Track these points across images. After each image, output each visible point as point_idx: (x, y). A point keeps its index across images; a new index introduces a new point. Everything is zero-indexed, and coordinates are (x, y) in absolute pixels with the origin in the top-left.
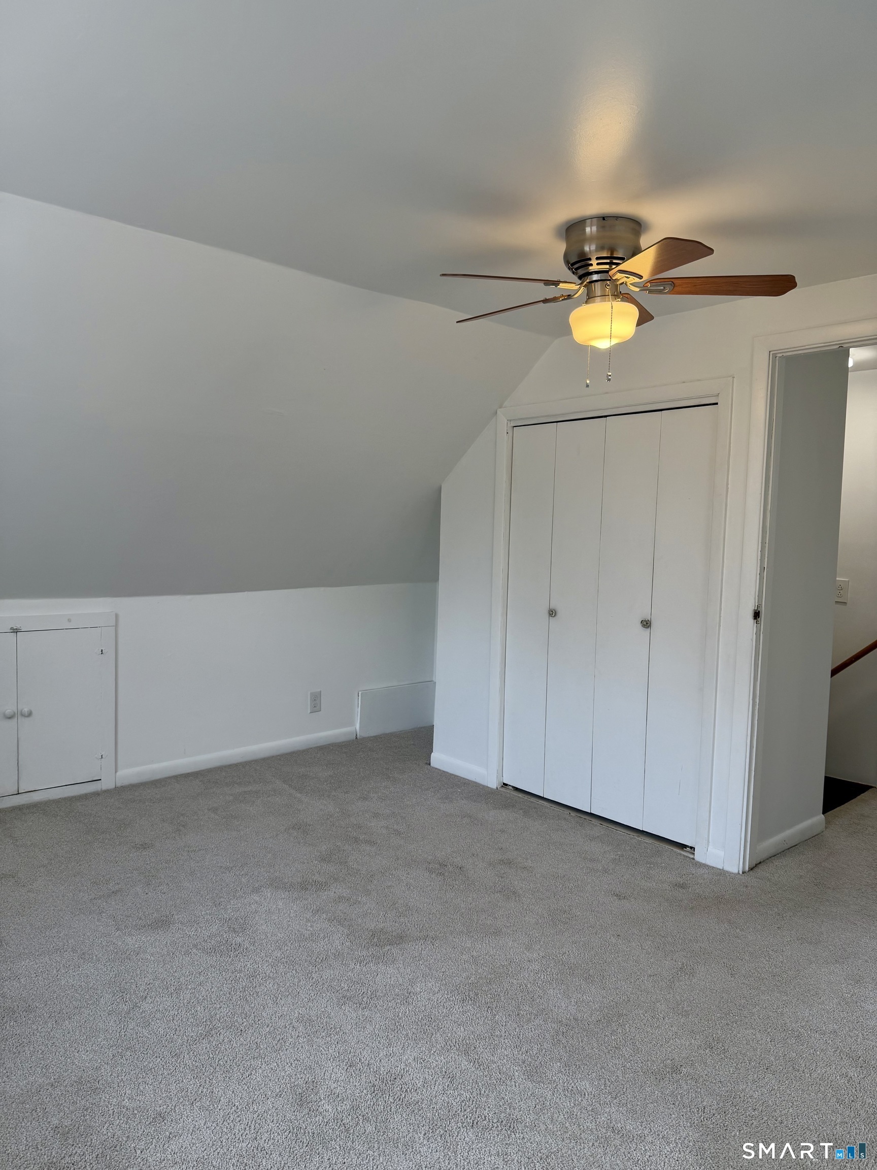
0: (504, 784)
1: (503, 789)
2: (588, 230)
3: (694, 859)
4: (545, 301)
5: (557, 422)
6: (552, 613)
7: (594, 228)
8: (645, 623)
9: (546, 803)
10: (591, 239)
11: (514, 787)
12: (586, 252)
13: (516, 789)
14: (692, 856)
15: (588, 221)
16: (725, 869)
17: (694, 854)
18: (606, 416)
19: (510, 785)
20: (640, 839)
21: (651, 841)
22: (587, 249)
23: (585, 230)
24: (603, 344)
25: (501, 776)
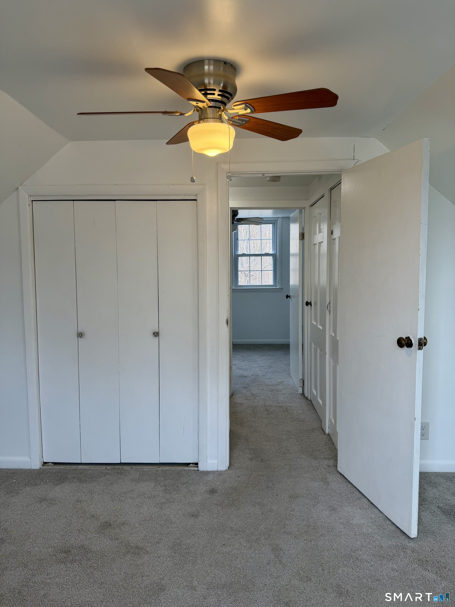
0: (44, 463)
1: (45, 467)
2: (206, 67)
3: (198, 470)
4: (165, 113)
5: (73, 200)
6: (80, 335)
7: (212, 67)
8: (156, 334)
9: (85, 467)
10: (209, 75)
11: (53, 463)
12: (205, 83)
13: (55, 464)
14: (196, 469)
15: (206, 62)
16: (218, 470)
17: (198, 467)
18: (115, 200)
19: (49, 463)
20: (161, 469)
21: (167, 467)
22: (206, 81)
23: (204, 67)
24: (212, 153)
25: (42, 457)
